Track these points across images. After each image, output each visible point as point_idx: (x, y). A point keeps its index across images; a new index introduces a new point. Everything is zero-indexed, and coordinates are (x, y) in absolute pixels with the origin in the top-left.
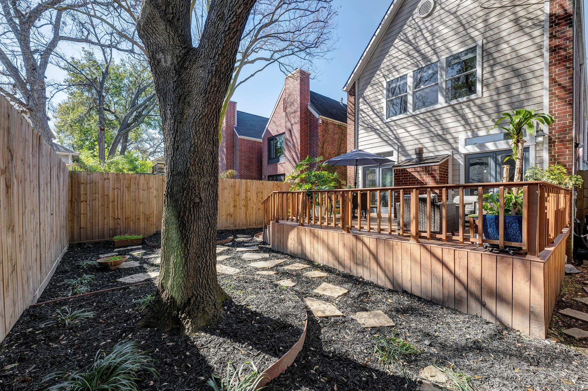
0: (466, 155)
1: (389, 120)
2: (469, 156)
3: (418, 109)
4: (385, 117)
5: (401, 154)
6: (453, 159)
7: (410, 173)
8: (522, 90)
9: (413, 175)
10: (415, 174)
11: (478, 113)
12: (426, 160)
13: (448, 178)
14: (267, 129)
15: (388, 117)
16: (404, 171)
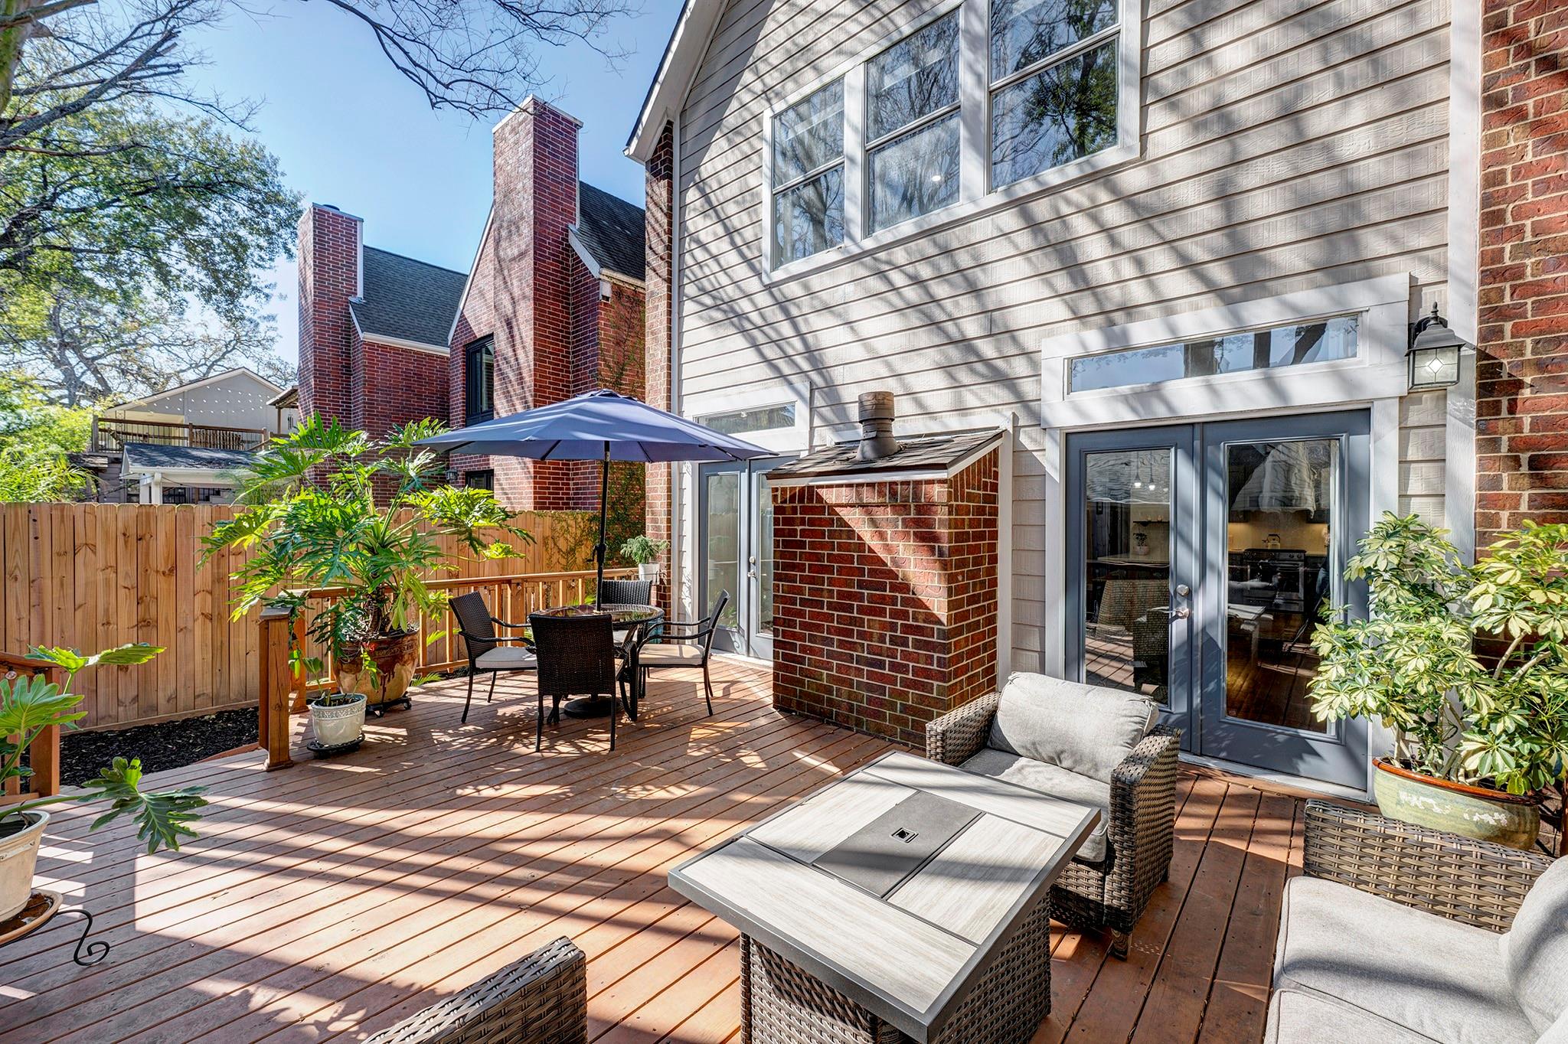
0: (1071, 437)
1: (779, 275)
2: (1087, 442)
3: (886, 224)
4: (766, 265)
5: (823, 417)
6: (1019, 452)
7: (831, 508)
8: (1345, 109)
9: (842, 522)
10: (854, 518)
11: (1131, 237)
12: (900, 451)
13: (994, 535)
14: (462, 315)
15: (778, 258)
16: (811, 500)
